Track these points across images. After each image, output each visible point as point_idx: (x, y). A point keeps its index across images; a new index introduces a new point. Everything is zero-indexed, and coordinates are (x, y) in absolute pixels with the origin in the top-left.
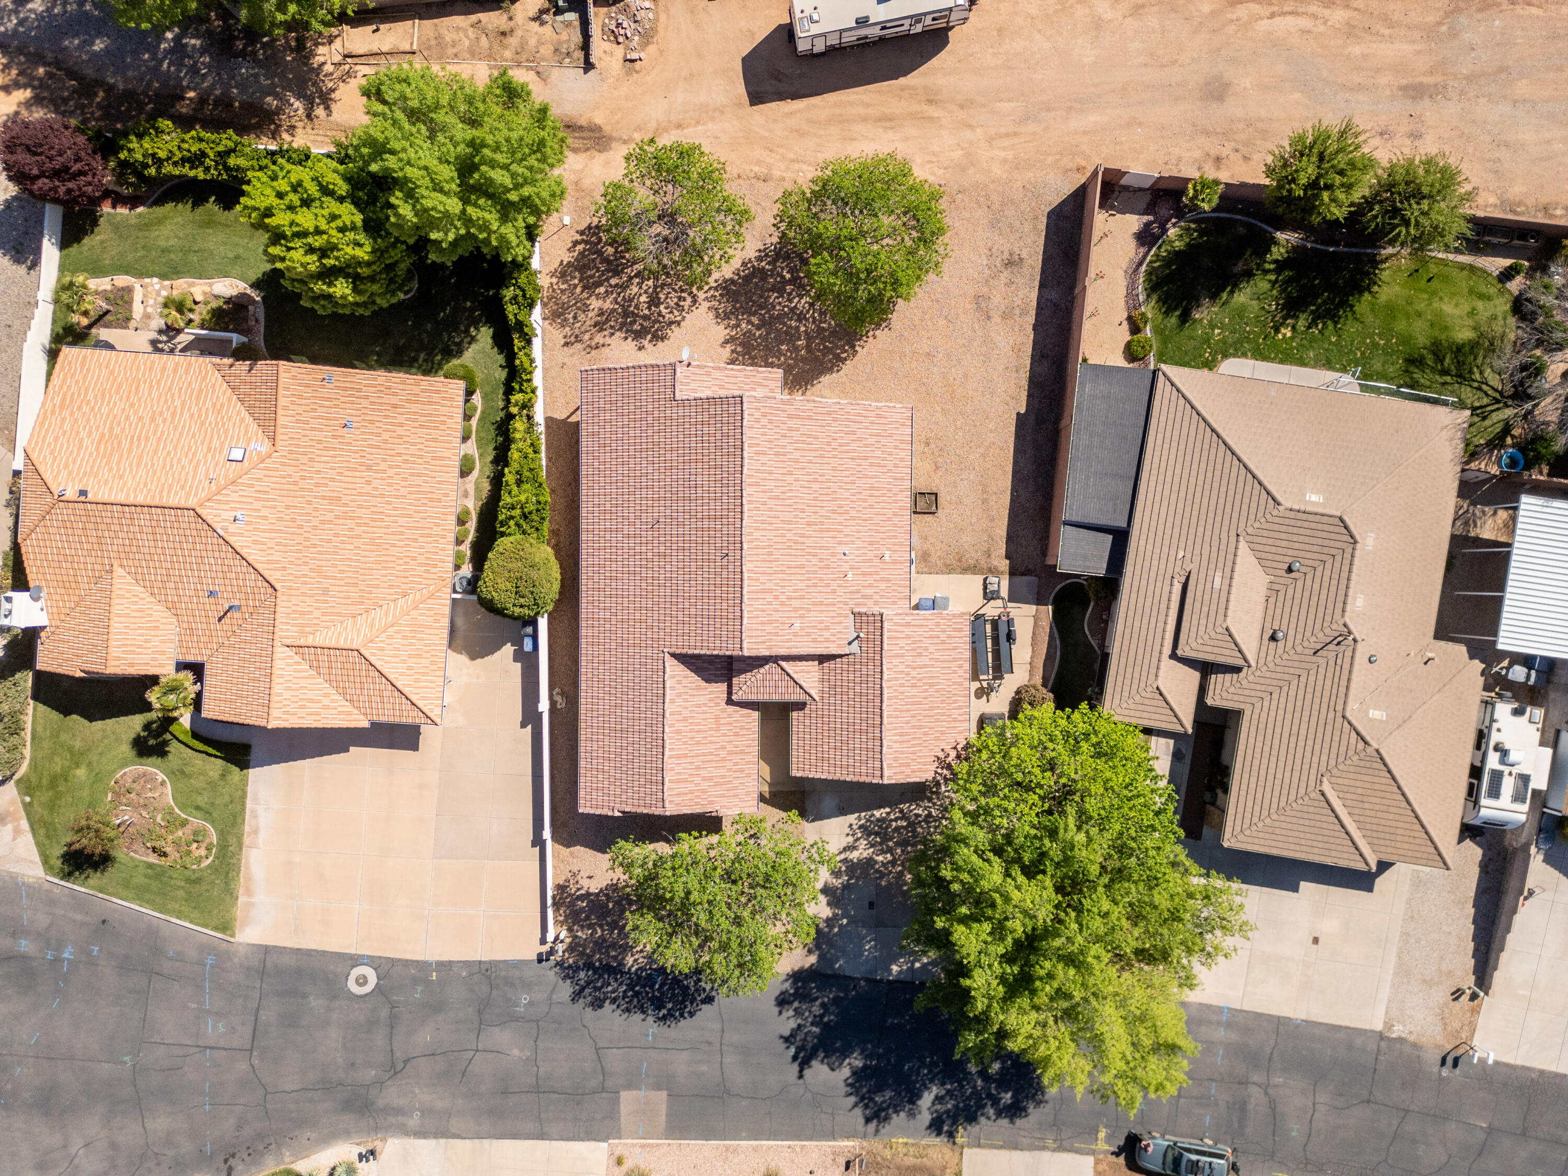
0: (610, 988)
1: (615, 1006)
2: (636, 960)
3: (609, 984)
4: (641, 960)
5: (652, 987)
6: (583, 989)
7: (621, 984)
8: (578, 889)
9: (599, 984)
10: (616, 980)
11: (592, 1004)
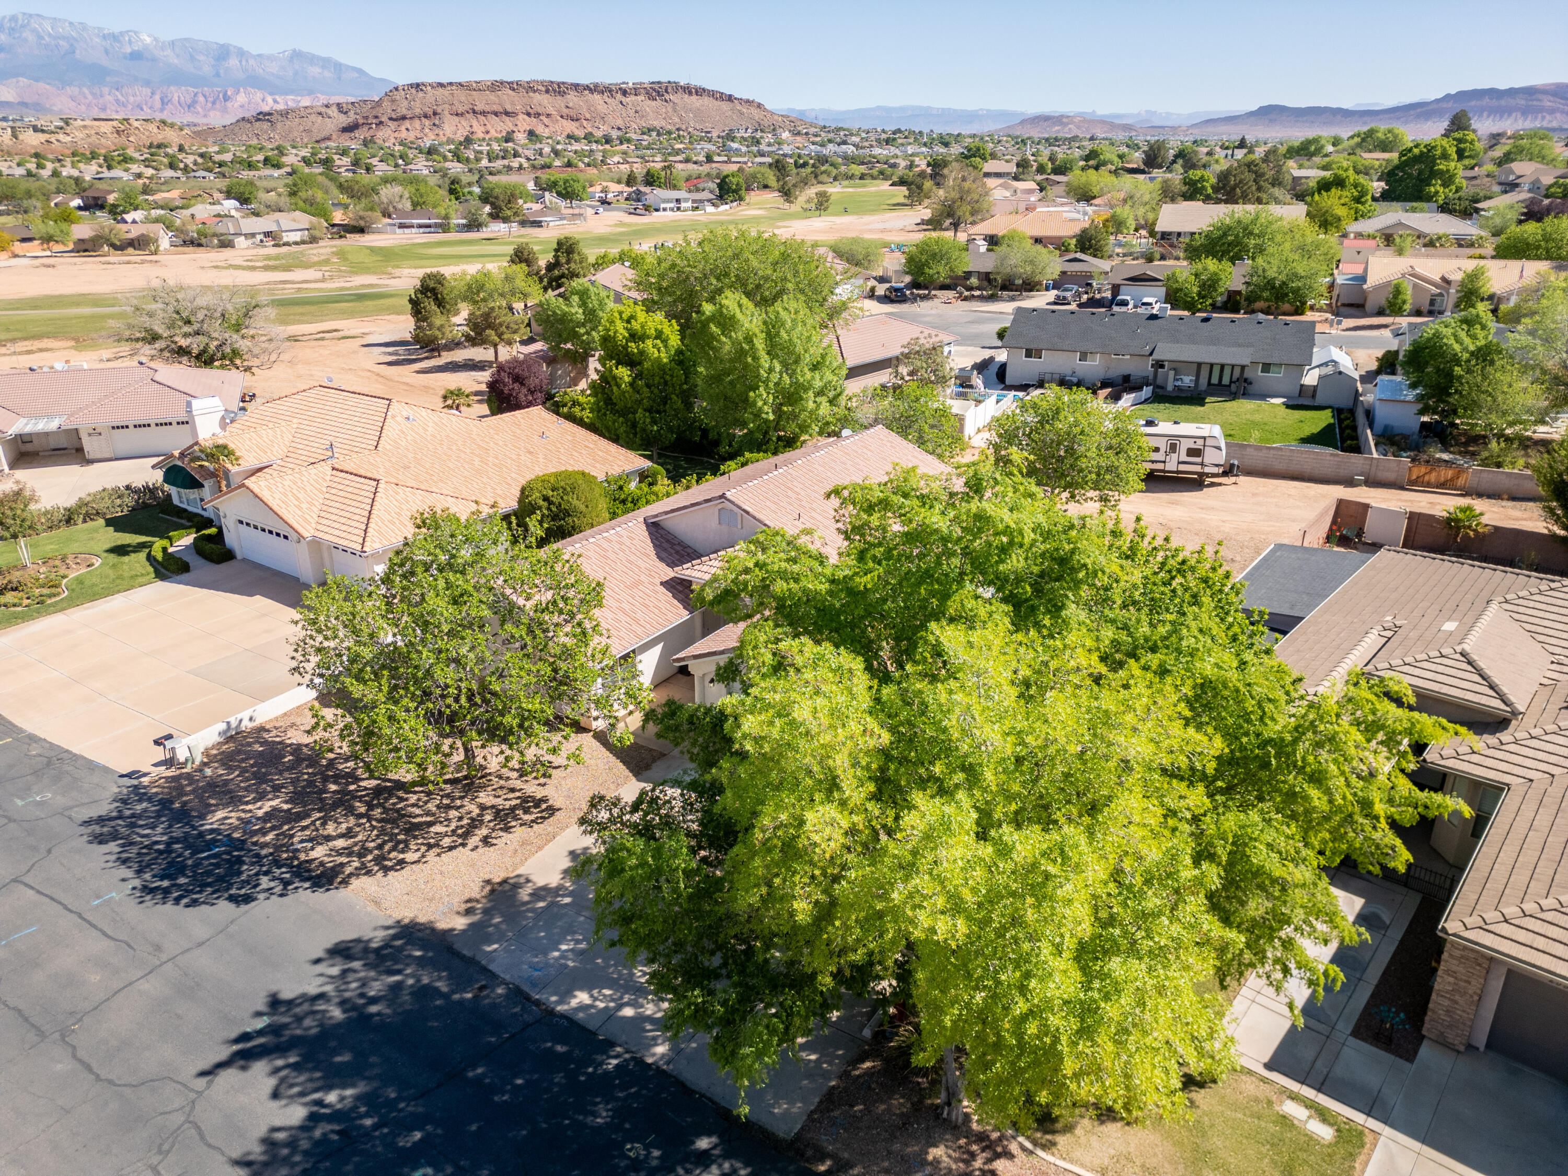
0: (146, 832)
1: (118, 850)
2: (226, 818)
3: (153, 828)
4: (232, 821)
5: (197, 853)
6: (116, 818)
7: (166, 833)
8: (276, 736)
9: (143, 823)
10: (169, 828)
11: (98, 836)
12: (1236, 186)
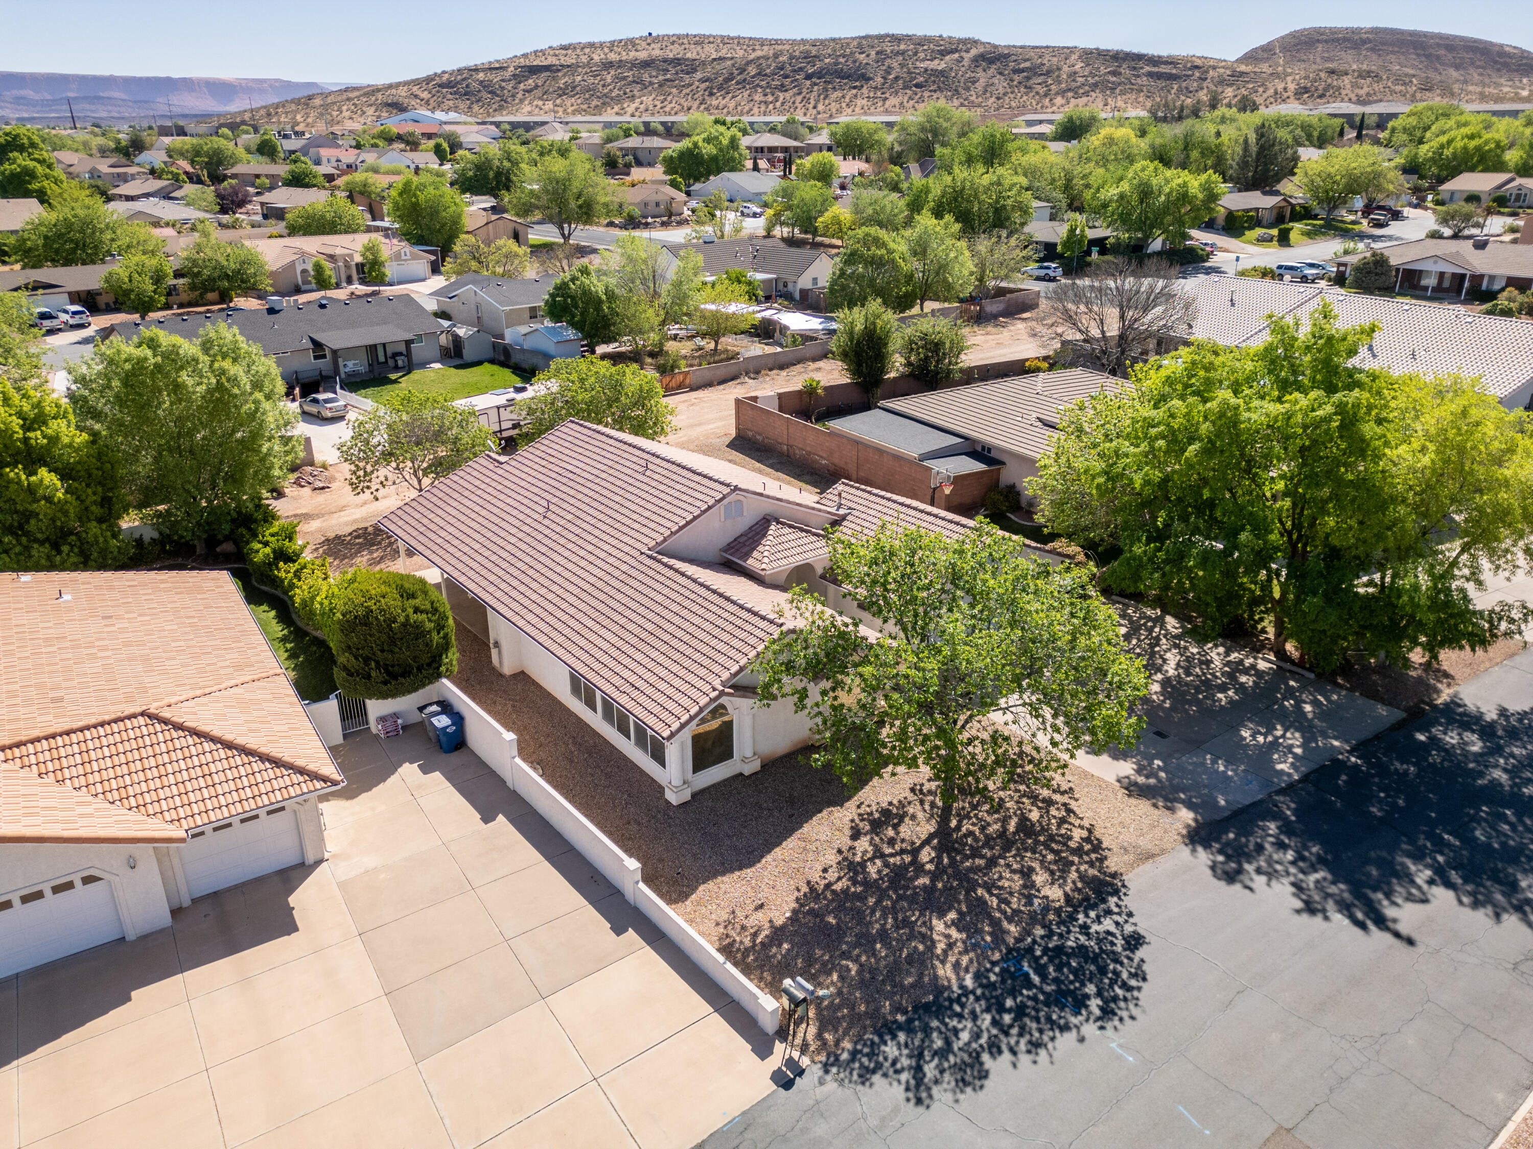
0: (965, 1036)
1: (1007, 1056)
2: (956, 966)
3: (956, 1031)
4: (965, 960)
5: (1029, 985)
6: (918, 1070)
7: (974, 1017)
8: (755, 935)
9: (939, 1043)
10: (960, 1016)
11: (962, 1083)
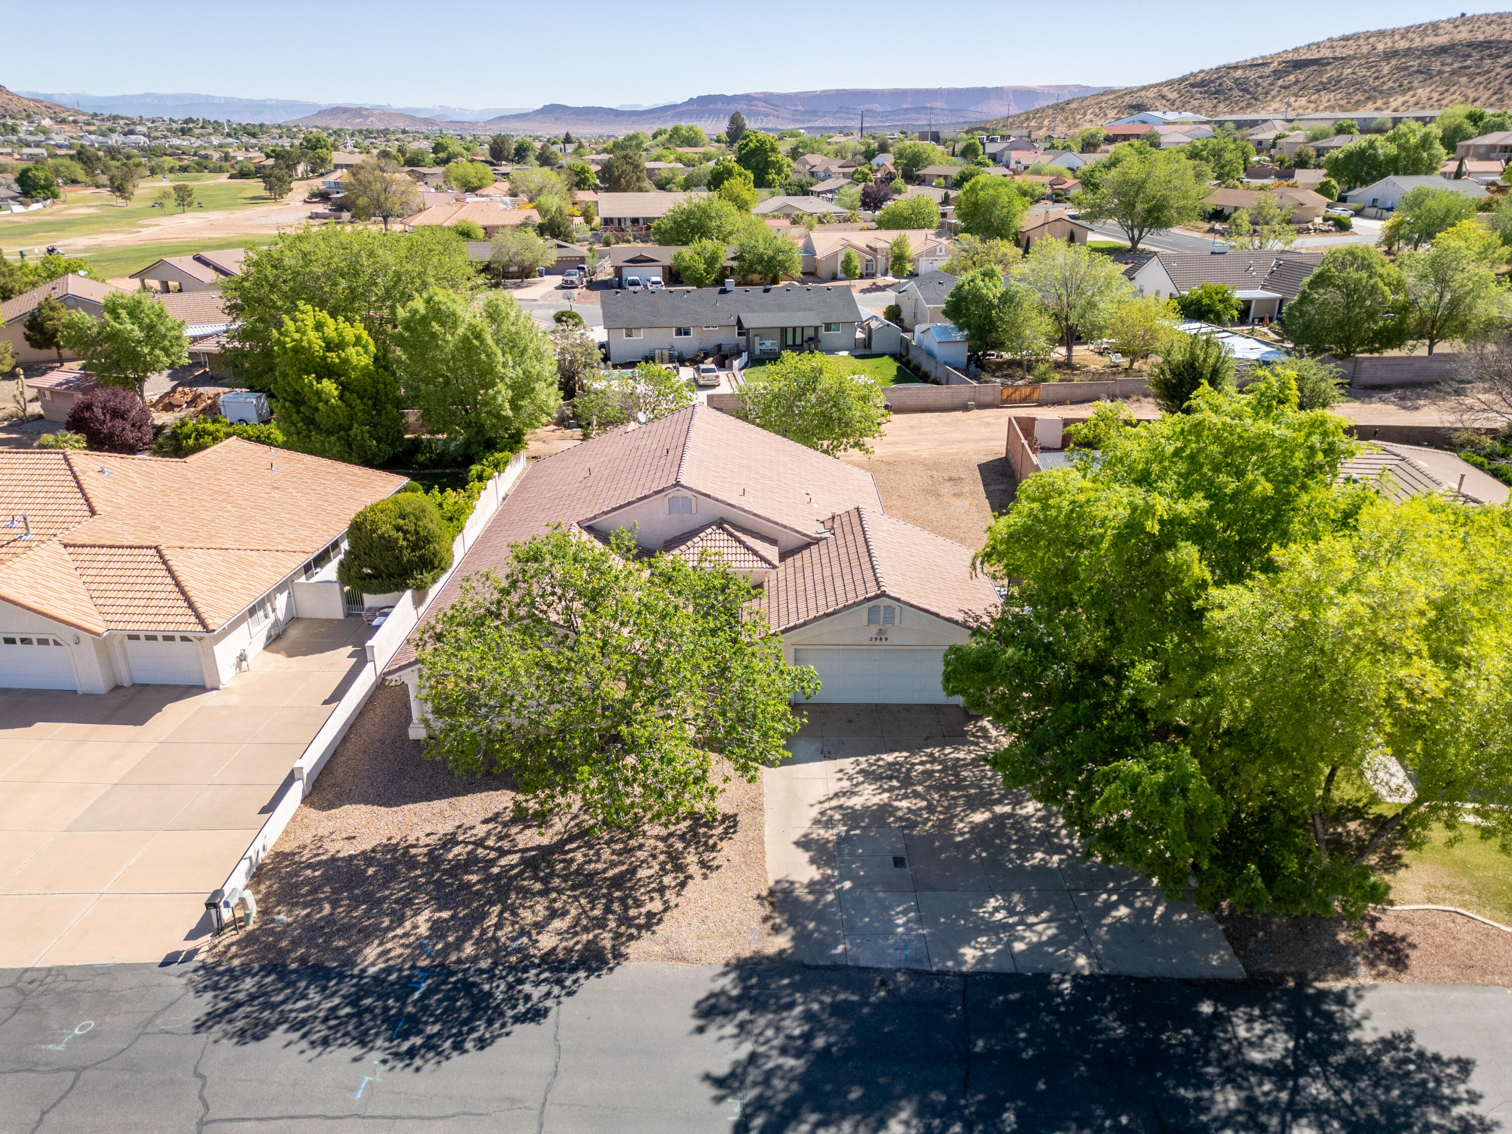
0: (300, 1005)
1: (296, 1035)
2: (386, 952)
3: (302, 998)
4: (397, 952)
5: (403, 998)
6: (236, 1006)
7: (331, 996)
8: (316, 855)
9: (278, 998)
10: (324, 989)
11: (240, 1033)
12: (620, 177)
